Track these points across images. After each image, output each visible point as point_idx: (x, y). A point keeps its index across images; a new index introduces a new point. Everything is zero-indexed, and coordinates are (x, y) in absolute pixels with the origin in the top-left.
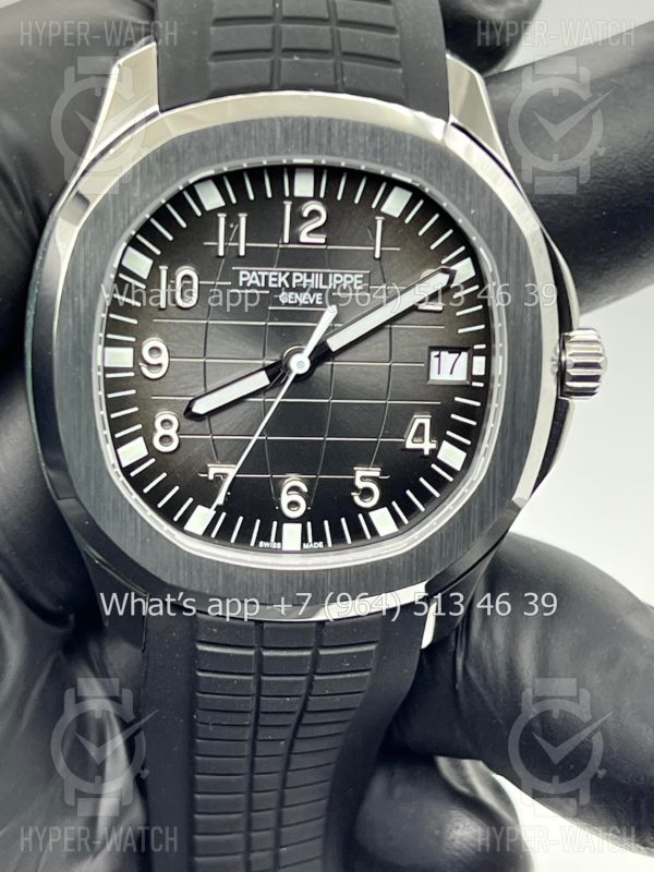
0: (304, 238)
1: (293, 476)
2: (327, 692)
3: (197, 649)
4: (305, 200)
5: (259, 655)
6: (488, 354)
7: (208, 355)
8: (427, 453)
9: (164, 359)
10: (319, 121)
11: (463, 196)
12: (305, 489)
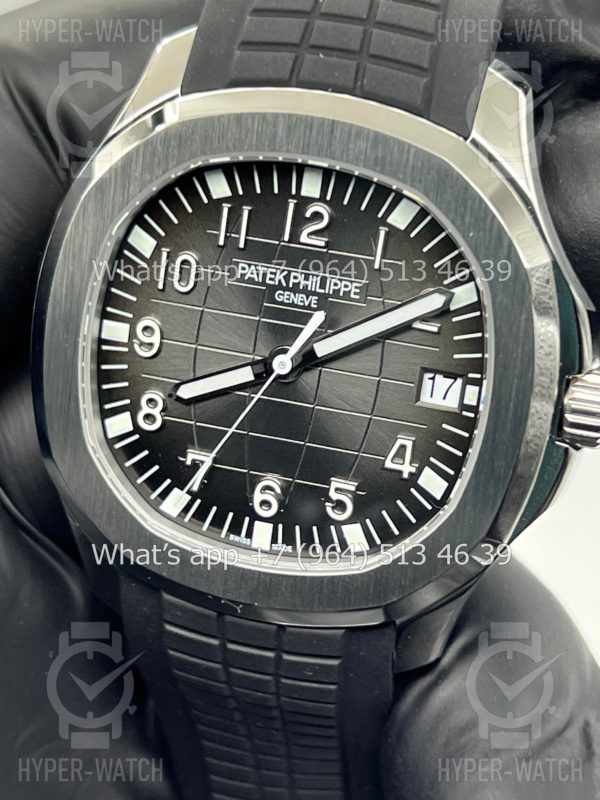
0: (304, 238)
1: (270, 476)
3: (163, 627)
4: (310, 200)
6: (480, 384)
7: (200, 342)
8: (405, 475)
9: (156, 339)
10: (323, 121)
11: (463, 219)
12: (278, 491)
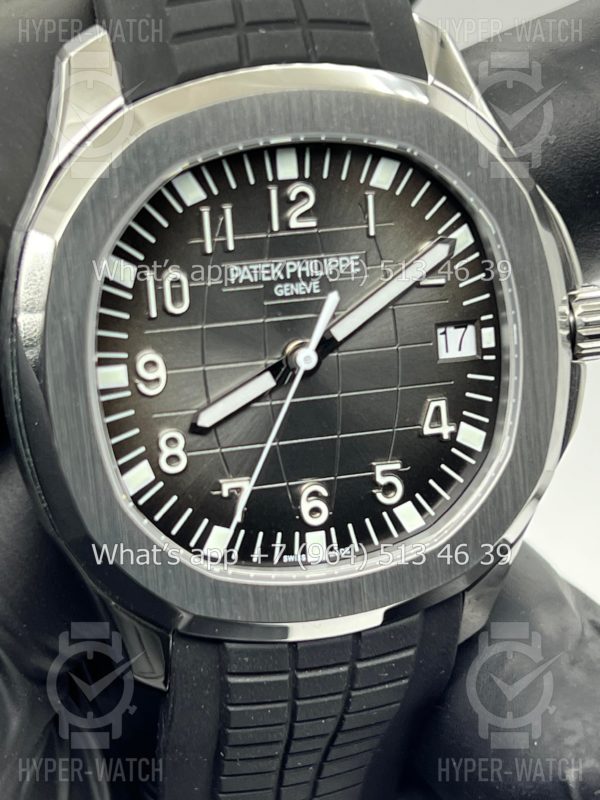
0: (294, 223)
1: (309, 481)
2: (364, 707)
3: (227, 683)
4: (289, 182)
5: (295, 679)
6: (496, 324)
7: (207, 362)
8: (446, 437)
9: (161, 372)
10: (300, 95)
11: (458, 159)
12: (324, 492)
